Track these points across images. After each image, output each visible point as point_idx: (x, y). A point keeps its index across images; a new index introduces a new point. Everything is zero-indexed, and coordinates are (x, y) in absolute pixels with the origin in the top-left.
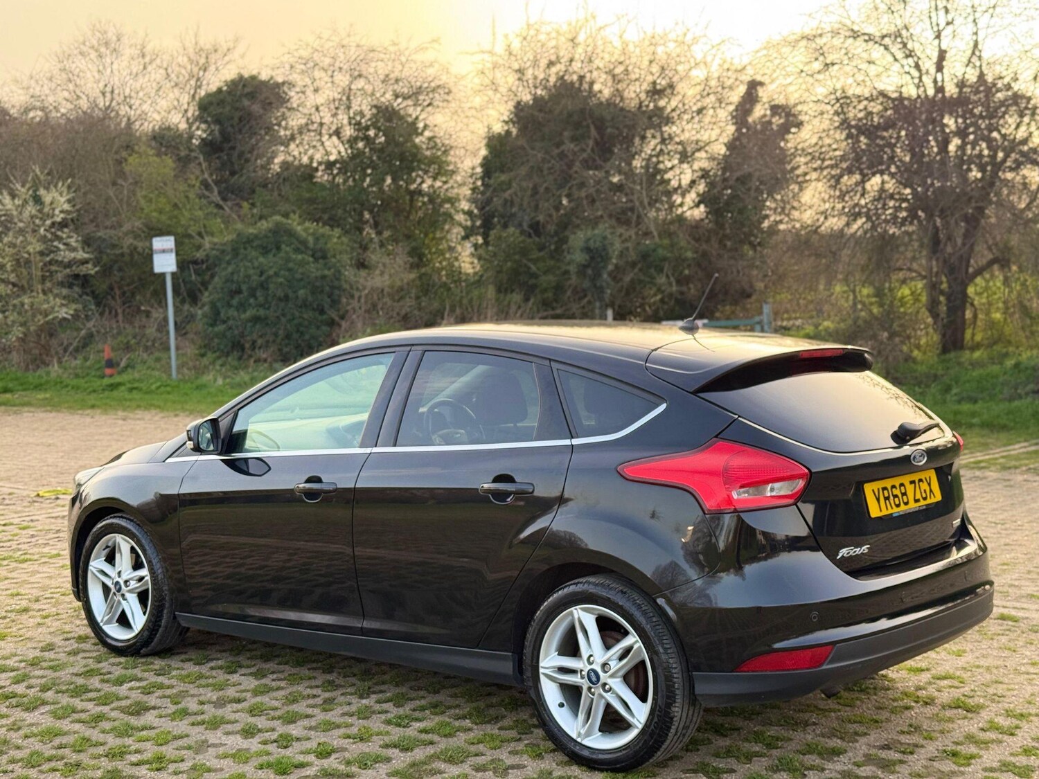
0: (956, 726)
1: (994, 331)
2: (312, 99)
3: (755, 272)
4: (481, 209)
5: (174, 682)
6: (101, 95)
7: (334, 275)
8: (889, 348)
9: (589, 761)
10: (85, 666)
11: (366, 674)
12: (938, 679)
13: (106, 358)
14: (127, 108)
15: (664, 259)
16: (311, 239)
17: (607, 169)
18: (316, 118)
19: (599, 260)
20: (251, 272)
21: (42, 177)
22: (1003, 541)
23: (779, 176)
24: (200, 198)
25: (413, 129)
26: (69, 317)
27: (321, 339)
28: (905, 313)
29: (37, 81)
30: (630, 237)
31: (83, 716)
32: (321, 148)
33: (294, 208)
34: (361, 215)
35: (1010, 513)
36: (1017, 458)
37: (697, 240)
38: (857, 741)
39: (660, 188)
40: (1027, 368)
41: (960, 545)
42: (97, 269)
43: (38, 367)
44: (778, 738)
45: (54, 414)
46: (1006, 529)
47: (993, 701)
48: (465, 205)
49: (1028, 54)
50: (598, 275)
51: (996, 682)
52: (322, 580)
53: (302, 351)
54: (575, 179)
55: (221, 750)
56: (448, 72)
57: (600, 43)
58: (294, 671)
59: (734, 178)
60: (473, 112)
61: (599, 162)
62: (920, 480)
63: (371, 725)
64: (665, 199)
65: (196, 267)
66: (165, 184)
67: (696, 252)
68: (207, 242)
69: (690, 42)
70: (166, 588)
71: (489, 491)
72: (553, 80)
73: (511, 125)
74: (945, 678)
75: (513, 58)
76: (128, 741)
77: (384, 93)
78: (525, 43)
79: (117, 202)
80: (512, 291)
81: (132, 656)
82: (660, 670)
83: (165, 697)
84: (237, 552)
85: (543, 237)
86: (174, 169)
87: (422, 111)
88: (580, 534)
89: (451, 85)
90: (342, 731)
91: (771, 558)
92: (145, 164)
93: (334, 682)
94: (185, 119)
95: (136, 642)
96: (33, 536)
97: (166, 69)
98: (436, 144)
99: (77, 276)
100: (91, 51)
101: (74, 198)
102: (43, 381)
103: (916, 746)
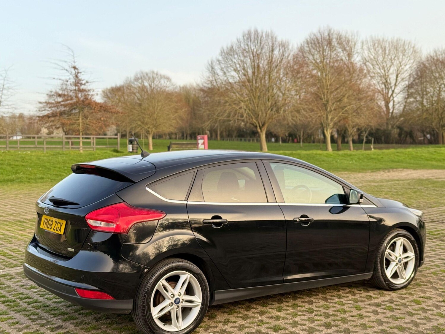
62: (59, 223)
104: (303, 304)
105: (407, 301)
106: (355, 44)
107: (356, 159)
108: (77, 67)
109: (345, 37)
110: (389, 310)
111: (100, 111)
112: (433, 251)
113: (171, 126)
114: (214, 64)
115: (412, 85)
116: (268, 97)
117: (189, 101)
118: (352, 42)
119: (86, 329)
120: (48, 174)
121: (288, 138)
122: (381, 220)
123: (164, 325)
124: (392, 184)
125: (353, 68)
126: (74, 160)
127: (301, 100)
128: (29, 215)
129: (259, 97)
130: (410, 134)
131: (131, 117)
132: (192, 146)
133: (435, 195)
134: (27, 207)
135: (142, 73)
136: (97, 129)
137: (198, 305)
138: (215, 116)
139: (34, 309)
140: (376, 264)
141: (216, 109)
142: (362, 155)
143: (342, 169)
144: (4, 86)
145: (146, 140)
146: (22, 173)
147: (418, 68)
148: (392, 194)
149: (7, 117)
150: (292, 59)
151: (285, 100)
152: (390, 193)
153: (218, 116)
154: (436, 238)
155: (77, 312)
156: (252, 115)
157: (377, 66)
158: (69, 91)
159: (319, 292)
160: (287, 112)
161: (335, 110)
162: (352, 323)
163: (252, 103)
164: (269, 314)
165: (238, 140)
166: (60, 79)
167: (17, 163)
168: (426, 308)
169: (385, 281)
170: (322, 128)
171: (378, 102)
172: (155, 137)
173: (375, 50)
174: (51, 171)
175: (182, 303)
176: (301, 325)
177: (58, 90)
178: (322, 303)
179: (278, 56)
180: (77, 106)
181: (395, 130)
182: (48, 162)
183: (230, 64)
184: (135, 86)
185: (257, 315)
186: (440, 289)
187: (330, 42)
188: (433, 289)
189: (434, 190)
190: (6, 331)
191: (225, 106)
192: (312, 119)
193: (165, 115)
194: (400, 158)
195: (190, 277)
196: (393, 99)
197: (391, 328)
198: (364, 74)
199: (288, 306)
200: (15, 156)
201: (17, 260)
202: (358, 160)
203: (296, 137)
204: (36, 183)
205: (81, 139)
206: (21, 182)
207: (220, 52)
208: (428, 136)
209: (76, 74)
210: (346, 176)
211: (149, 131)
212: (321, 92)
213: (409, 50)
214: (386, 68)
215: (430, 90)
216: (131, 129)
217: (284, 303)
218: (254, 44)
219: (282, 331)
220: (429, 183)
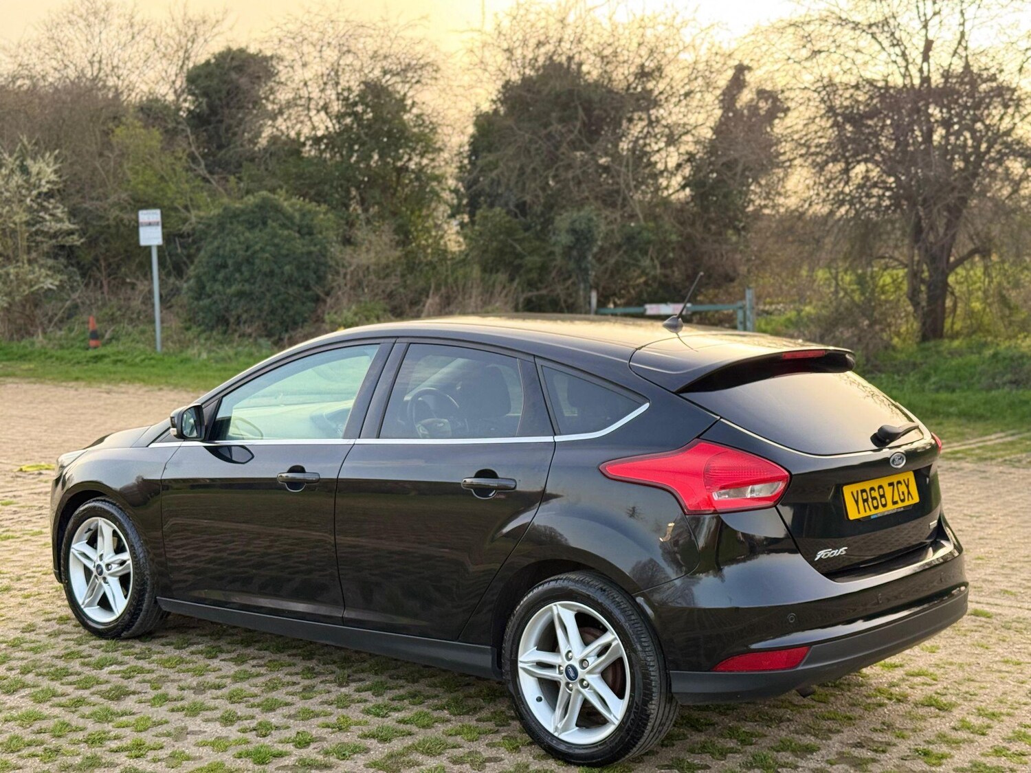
0: (928, 725)
1: (974, 321)
2: (300, 74)
3: (738, 256)
4: (468, 188)
5: (154, 666)
6: (89, 65)
7: (320, 251)
8: (870, 336)
9: (565, 755)
10: (66, 648)
11: (346, 662)
12: (912, 675)
13: (91, 329)
14: (115, 79)
15: (649, 242)
16: (297, 215)
17: (594, 150)
18: (304, 93)
19: (585, 241)
20: (238, 246)
21: (29, 147)
22: (978, 534)
23: (765, 162)
24: (187, 171)
25: (401, 105)
26: (55, 288)
27: (306, 315)
28: (886, 301)
29: (25, 50)
30: (616, 219)
31: (63, 700)
32: (309, 123)
33: (281, 183)
34: (348, 192)
35: (986, 505)
36: (993, 449)
37: (682, 224)
38: (830, 739)
39: (647, 171)
40: (1005, 359)
41: (937, 546)
42: (82, 240)
43: (23, 337)
44: (752, 735)
45: (37, 386)
46: (981, 523)
47: (965, 699)
48: (452, 183)
49: (1014, 46)
50: (582, 257)
51: (969, 680)
52: (303, 567)
53: (287, 326)
54: (562, 160)
55: (200, 738)
56: (436, 50)
57: (589, 24)
58: (274, 657)
59: (720, 163)
60: (461, 90)
61: (586, 143)
62: (899, 482)
63: (350, 714)
64: (651, 181)
65: (182, 240)
66: (152, 156)
67: (681, 236)
68: (193, 216)
69: (679, 26)
70: (147, 572)
71: (471, 485)
72: (541, 60)
73: (499, 105)
74: (918, 675)
75: (502, 38)
76: (108, 727)
77: (373, 69)
78: (514, 22)
79: (103, 173)
80: (497, 271)
81: (113, 638)
82: (637, 668)
83: (144, 681)
84: (218, 536)
85: (528, 217)
86: (161, 142)
87: (411, 87)
88: (560, 530)
89: (440, 63)
90: (321, 720)
91: (750, 559)
92: (132, 136)
93: (313, 669)
94: (173, 90)
95: (117, 625)
96: (15, 512)
97: (154, 40)
98: (424, 121)
99: (62, 247)
100: (79, 20)
101: (60, 169)
102: (27, 351)
103: (888, 744)
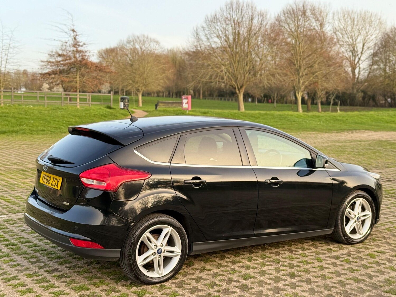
62: (56, 179)
104: (271, 255)
105: (363, 255)
106: (327, 15)
107: (323, 120)
108: (75, 30)
109: (318, 8)
110: (347, 262)
111: (95, 70)
112: (389, 208)
113: (159, 85)
114: (199, 30)
115: (376, 54)
116: (247, 62)
117: (176, 63)
118: (324, 13)
119: (79, 272)
120: (48, 126)
121: (263, 98)
122: (343, 182)
123: (148, 272)
124: (355, 144)
125: (324, 37)
126: (72, 115)
127: (276, 66)
128: (31, 165)
129: (238, 61)
130: (373, 98)
131: (124, 76)
132: (177, 105)
133: (392, 156)
134: (30, 157)
135: (134, 36)
136: (93, 87)
137: (177, 255)
138: (198, 78)
139: (33, 252)
140: (337, 221)
141: (199, 72)
142: (329, 117)
143: (311, 129)
144: (10, 45)
145: (136, 97)
146: (25, 125)
147: (383, 38)
148: (354, 154)
149: (13, 73)
150: (269, 27)
151: (262, 64)
152: (353, 153)
153: (201, 78)
154: (391, 197)
155: (71, 256)
156: (231, 78)
157: (346, 36)
158: (68, 52)
159: (285, 244)
160: (263, 76)
161: (306, 74)
162: (314, 274)
163: (232, 67)
164: (240, 264)
165: (218, 99)
166: (60, 41)
167: (21, 116)
168: (380, 261)
169: (344, 236)
170: (294, 91)
171: (345, 68)
172: (145, 94)
173: (345, 20)
174: (51, 124)
175: (164, 253)
176: (268, 274)
177: (58, 50)
178: (288, 254)
179: (257, 25)
180: (75, 66)
181: (360, 94)
182: (48, 116)
183: (213, 31)
184: (128, 48)
185: (230, 264)
186: (393, 244)
187: (304, 13)
188: (387, 244)
189: (392, 151)
190: (8, 273)
191: (208, 69)
192: (286, 83)
193: (154, 75)
194: (363, 120)
195: (172, 230)
196: (359, 66)
197: (348, 279)
198: (334, 42)
199: (257, 256)
200: (19, 109)
201: (20, 206)
202: (325, 121)
203: (270, 98)
204: (38, 134)
205: (78, 95)
206: (24, 133)
207: (205, 19)
208: (389, 100)
209: (75, 36)
210: (314, 136)
211: (139, 89)
212: (295, 59)
213: (375, 22)
214: (354, 38)
215: (393, 58)
216: (123, 87)
217: (254, 254)
218: (236, 13)
219: (251, 279)
220: (388, 144)
